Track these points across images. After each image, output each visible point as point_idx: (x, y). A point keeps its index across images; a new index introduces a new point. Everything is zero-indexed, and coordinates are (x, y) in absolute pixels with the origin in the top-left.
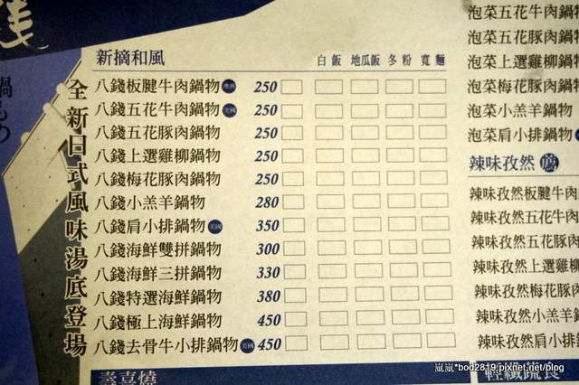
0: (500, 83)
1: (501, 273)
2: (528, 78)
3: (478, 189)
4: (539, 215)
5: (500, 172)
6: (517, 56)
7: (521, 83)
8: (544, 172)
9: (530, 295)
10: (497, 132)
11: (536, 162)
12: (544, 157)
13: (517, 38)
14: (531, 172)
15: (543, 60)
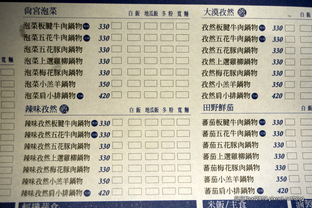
0: (40, 71)
1: (37, 161)
2: (54, 69)
3: (29, 121)
4: (57, 134)
5: (40, 113)
6: (48, 59)
7: (50, 71)
8: (61, 114)
9: (50, 172)
10: (39, 95)
11: (58, 109)
12: (61, 106)
13: (48, 50)
14: (55, 114)
15: (61, 61)
